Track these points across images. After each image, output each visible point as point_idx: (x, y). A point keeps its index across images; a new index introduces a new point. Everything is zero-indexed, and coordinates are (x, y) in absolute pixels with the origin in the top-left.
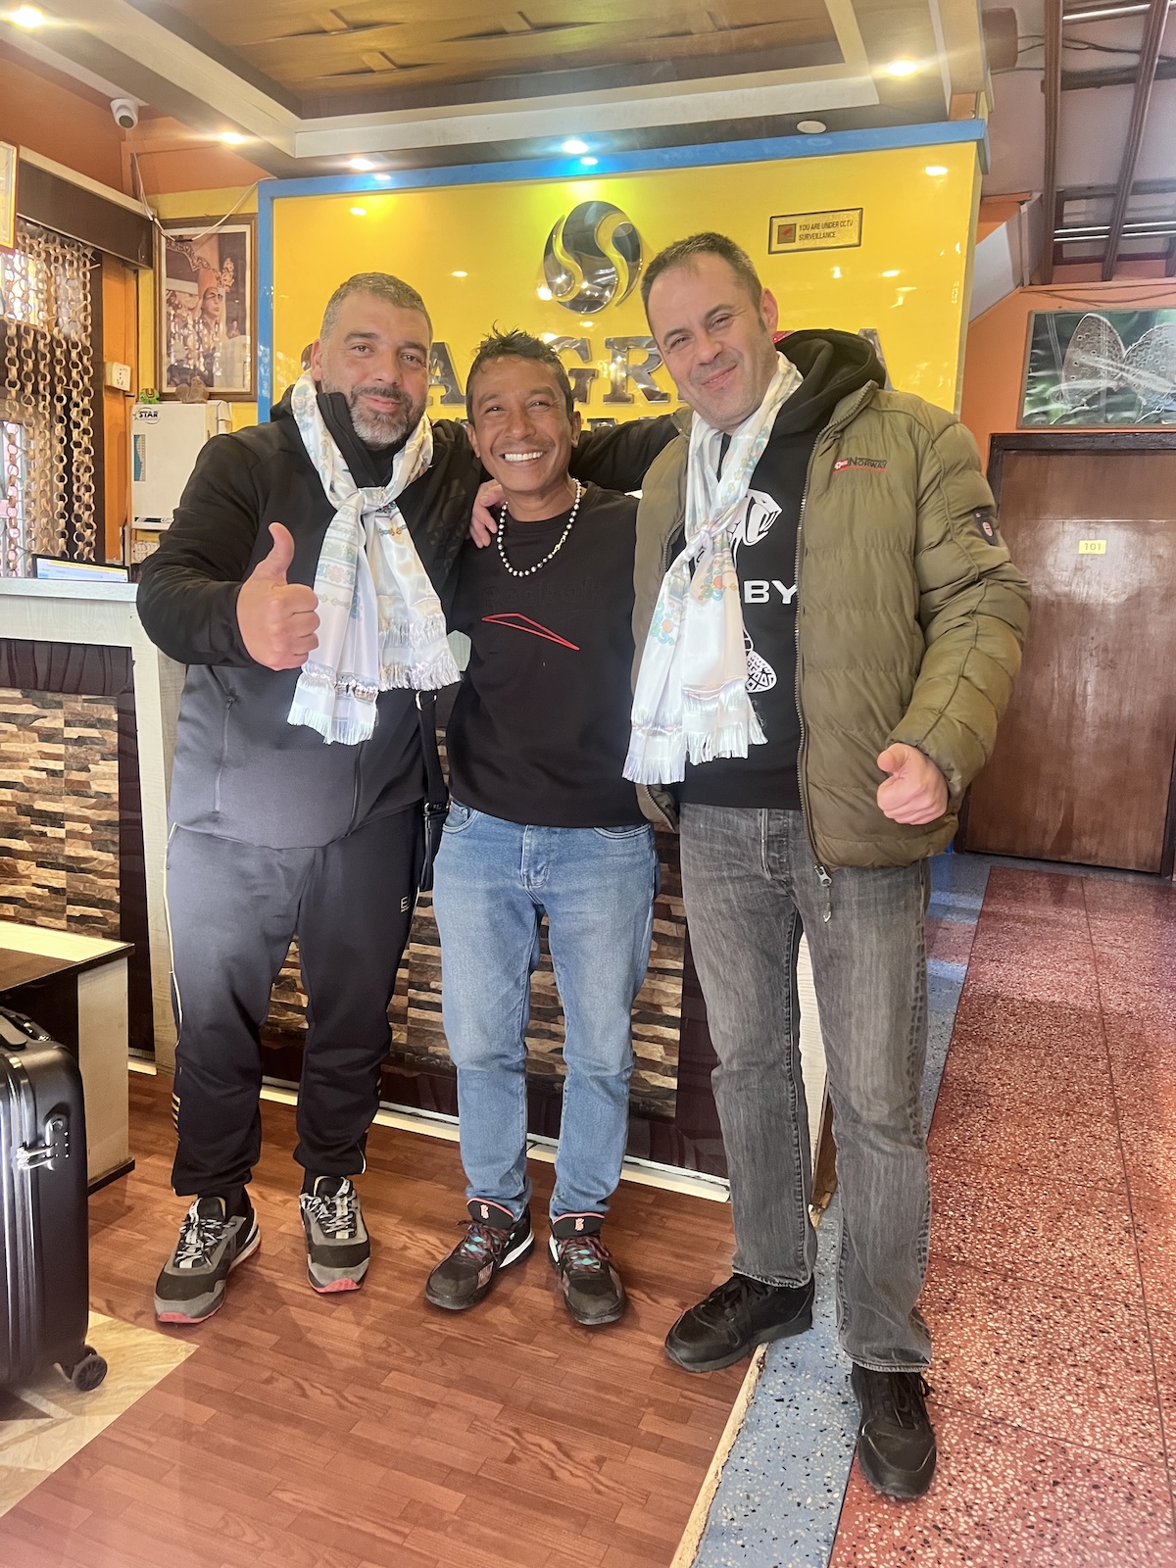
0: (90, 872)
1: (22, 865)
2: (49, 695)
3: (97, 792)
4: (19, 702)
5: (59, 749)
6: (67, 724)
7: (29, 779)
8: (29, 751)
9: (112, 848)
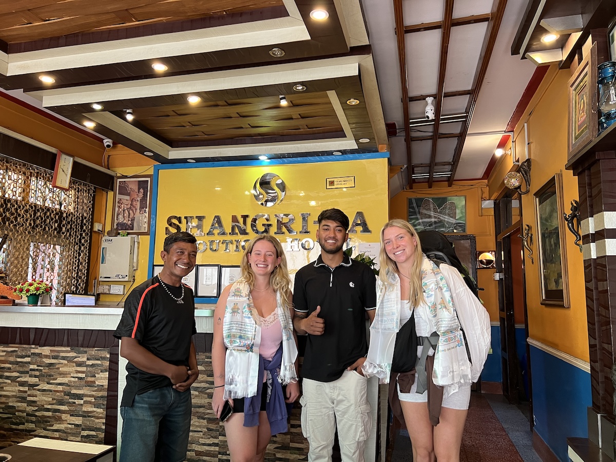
0: (92, 417)
1: (64, 416)
2: (82, 349)
3: (98, 385)
4: (69, 352)
5: (84, 369)
6: (88, 359)
7: (70, 381)
8: (71, 370)
9: (102, 407)
